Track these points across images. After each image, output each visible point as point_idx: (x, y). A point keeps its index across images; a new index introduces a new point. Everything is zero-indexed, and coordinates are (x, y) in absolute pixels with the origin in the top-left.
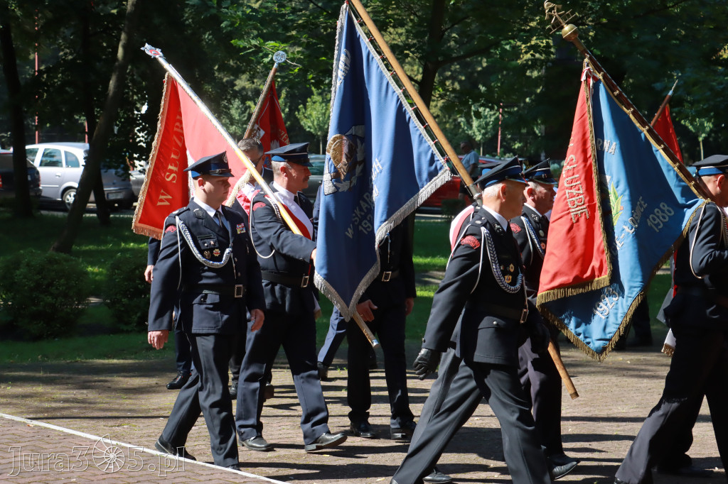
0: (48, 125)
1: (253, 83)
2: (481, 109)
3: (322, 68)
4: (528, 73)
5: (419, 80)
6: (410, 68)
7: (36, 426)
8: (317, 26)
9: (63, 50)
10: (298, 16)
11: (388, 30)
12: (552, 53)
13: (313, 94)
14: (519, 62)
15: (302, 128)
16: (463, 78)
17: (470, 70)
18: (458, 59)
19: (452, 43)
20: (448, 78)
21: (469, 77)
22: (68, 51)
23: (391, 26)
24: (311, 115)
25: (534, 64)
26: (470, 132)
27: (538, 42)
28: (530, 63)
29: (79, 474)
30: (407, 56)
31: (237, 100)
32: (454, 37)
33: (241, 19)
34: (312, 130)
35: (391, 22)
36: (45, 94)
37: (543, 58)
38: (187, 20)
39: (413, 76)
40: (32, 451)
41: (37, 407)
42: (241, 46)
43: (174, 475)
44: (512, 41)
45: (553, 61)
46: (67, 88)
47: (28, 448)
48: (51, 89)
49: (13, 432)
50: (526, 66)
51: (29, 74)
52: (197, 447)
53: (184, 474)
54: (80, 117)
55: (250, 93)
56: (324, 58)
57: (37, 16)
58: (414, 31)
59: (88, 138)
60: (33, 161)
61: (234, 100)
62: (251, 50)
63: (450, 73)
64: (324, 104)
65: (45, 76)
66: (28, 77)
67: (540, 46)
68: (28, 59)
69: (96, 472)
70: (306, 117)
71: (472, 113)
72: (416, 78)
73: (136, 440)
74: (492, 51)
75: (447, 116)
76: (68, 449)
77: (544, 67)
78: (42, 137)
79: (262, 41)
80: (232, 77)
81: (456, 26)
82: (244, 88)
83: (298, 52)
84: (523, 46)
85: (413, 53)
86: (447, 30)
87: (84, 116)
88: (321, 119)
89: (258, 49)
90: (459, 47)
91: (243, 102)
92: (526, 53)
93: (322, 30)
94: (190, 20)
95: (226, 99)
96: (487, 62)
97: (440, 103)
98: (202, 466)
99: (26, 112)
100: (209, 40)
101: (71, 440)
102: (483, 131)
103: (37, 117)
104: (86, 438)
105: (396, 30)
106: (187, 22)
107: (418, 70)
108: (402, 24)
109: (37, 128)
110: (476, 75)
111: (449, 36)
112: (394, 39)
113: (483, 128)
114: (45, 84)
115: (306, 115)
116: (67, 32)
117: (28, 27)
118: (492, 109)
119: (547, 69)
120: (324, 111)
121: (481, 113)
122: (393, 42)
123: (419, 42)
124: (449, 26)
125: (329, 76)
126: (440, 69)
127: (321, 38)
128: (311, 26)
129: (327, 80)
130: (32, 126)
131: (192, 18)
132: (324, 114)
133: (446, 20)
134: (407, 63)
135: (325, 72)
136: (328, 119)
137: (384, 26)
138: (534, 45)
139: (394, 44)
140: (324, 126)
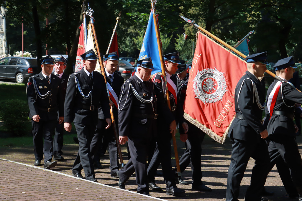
0: (51, 47)
1: (135, 30)
3: (164, 24)
4: (250, 26)
6: (201, 24)
7: (47, 171)
8: (162, 6)
9: (58, 17)
11: (192, 8)
12: (261, 17)
14: (247, 21)
16: (223, 28)
17: (225, 25)
18: (221, 20)
19: (218, 13)
20: (216, 28)
21: (225, 27)
22: (60, 17)
23: (193, 6)
25: (253, 22)
27: (255, 13)
28: (251, 21)
29: (64, 191)
30: (200, 19)
31: (128, 37)
32: (219, 11)
33: (130, 4)
35: (193, 5)
36: (50, 35)
37: (256, 19)
40: (45, 181)
42: (130, 16)
43: (103, 192)
44: (244, 12)
45: (261, 21)
46: (59, 32)
47: (44, 180)
48: (53, 33)
49: (38, 173)
50: (250, 23)
51: (44, 27)
53: (107, 192)
54: (64, 44)
55: (134, 34)
56: (165, 20)
57: (47, 3)
58: (202, 9)
59: (68, 53)
61: (127, 37)
62: (134, 17)
63: (217, 26)
64: (164, 39)
65: (50, 27)
66: (43, 28)
67: (256, 14)
68: (44, 20)
69: (71, 190)
74: (235, 16)
76: (60, 181)
78: (49, 52)
79: (139, 13)
80: (127, 28)
81: (220, 6)
82: (131, 32)
84: (248, 14)
85: (202, 17)
86: (216, 8)
87: (66, 44)
88: (163, 45)
89: (137, 17)
90: (221, 15)
91: (131, 38)
92: (250, 17)
93: (164, 8)
94: (110, 4)
95: (124, 37)
96: (233, 21)
98: (114, 188)
99: (43, 42)
100: (118, 12)
101: (61, 177)
103: (47, 44)
104: (67, 176)
105: (195, 8)
106: (108, 5)
107: (204, 25)
108: (197, 6)
109: (47, 49)
110: (228, 27)
111: (217, 10)
112: (194, 12)
114: (50, 31)
116: (59, 9)
117: (43, 7)
118: (234, 41)
119: (258, 24)
120: (164, 42)
121: (230, 43)
122: (194, 13)
123: (204, 13)
124: (217, 6)
125: (167, 27)
126: (213, 24)
127: (164, 11)
128: (159, 7)
129: (165, 29)
130: (45, 48)
131: (111, 3)
132: (164, 43)
133: (216, 4)
134: (199, 22)
135: (165, 26)
136: (166, 45)
137: (190, 6)
138: (253, 14)
139: (194, 14)
140: (164, 48)
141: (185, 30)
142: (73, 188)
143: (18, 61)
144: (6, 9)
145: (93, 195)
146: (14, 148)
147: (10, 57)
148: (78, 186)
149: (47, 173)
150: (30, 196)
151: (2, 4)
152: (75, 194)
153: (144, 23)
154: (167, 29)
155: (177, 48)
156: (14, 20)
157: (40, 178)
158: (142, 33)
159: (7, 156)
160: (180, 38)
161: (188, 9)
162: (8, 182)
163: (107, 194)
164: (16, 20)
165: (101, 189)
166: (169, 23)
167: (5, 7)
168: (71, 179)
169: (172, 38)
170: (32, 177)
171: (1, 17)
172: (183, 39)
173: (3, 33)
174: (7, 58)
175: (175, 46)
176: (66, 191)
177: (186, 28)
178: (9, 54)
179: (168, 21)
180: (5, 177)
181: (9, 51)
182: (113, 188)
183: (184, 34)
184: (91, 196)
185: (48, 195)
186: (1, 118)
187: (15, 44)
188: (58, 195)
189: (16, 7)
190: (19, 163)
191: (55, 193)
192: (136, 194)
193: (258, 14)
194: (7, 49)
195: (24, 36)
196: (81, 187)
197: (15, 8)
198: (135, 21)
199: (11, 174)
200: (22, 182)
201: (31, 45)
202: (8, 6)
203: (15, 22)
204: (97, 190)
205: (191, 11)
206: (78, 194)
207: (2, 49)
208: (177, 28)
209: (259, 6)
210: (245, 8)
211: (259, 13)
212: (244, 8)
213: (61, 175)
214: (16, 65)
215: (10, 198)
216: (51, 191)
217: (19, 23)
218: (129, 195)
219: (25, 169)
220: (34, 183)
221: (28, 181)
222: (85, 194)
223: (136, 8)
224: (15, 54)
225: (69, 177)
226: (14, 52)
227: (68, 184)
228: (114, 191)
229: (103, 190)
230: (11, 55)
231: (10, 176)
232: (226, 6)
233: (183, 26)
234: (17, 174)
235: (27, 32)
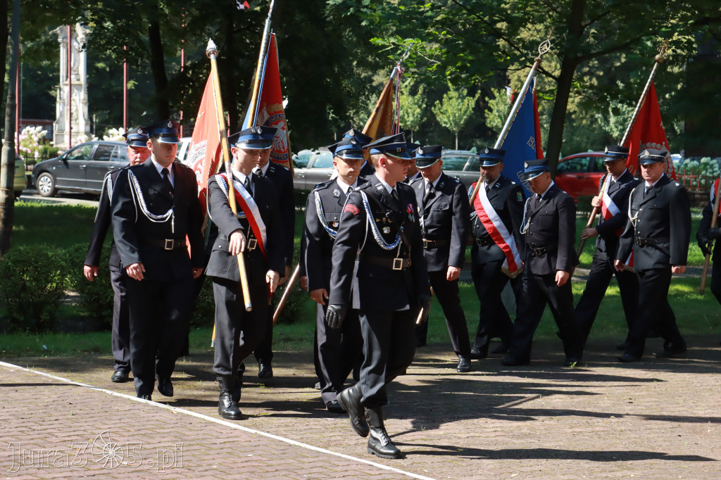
0: (192, 120)
2: (619, 106)
3: (459, 64)
4: (669, 69)
5: (556, 76)
6: (548, 63)
7: (179, 413)
8: (455, 23)
10: (437, 13)
11: (527, 26)
12: (695, 49)
13: (450, 90)
15: (437, 123)
16: (601, 73)
17: (608, 66)
18: (596, 56)
19: (591, 40)
20: (586, 74)
21: (607, 72)
23: (530, 23)
24: (447, 111)
25: (676, 59)
26: (607, 128)
27: (680, 37)
28: (671, 58)
29: (219, 461)
31: (374, 95)
32: (593, 33)
33: (381, 18)
34: (448, 126)
35: (530, 18)
36: (190, 90)
37: (684, 54)
38: (328, 16)
39: (550, 72)
40: (176, 437)
41: (179, 394)
42: (380, 44)
43: (311, 465)
44: (653, 37)
45: (694, 57)
47: (172, 434)
48: (197, 85)
49: (157, 418)
50: (667, 62)
52: (333, 438)
53: (320, 464)
56: (462, 55)
57: (184, 14)
58: (553, 27)
60: (178, 155)
61: (372, 95)
62: (389, 48)
63: (588, 69)
64: (460, 100)
65: (190, 72)
67: (682, 42)
68: (175, 55)
69: (236, 460)
70: (442, 113)
71: (610, 110)
72: (553, 74)
73: (274, 430)
74: (632, 46)
75: (584, 112)
76: (209, 437)
77: (685, 63)
78: (186, 131)
79: (400, 38)
80: (370, 73)
81: (596, 22)
82: (381, 84)
83: (436, 49)
86: (586, 25)
88: (457, 115)
89: (397, 47)
90: (598, 43)
93: (460, 27)
94: (331, 17)
95: (364, 94)
96: (625, 58)
97: (577, 100)
98: (339, 457)
99: (172, 107)
100: (350, 37)
101: (212, 428)
102: (620, 127)
103: (182, 112)
104: (226, 427)
105: (536, 26)
106: (328, 19)
107: (556, 66)
108: (541, 20)
109: (182, 122)
110: (614, 71)
111: (588, 32)
112: (532, 35)
113: (621, 124)
114: (190, 79)
115: (442, 111)
116: (212, 29)
117: (175, 24)
118: (630, 105)
119: (688, 64)
120: (460, 107)
121: (619, 109)
122: (531, 39)
123: (558, 38)
124: (589, 22)
125: (466, 73)
126: (579, 65)
127: (459, 34)
128: (449, 23)
129: (463, 76)
130: (177, 120)
131: (333, 15)
132: (460, 110)
133: (586, 16)
134: (545, 59)
135: (463, 69)
136: (464, 114)
137: (522, 22)
138: (676, 41)
139: (533, 40)
140: (460, 121)
141: (510, 80)
142: (241, 454)
143: (113, 151)
144: (88, 28)
145: (287, 473)
146: (104, 357)
147: (95, 142)
148: (253, 449)
149: (179, 417)
150: (140, 471)
151: (79, 18)
152: (246, 470)
153: (412, 63)
154: (467, 77)
155: (491, 121)
156: (105, 55)
157: (163, 428)
158: (406, 86)
159: (87, 375)
160: (497, 99)
161: (518, 29)
162: (89, 437)
163: (321, 470)
164: (110, 56)
165: (307, 457)
166: (470, 62)
167: (85, 24)
168: (235, 433)
169: (479, 97)
170: (144, 425)
171: (77, 47)
172: (506, 100)
173: (81, 85)
174: (88, 145)
175: (487, 118)
176: (224, 460)
177: (512, 73)
178: (93, 136)
179: (470, 58)
180: (82, 424)
181: (94, 127)
182: (335, 456)
183: (508, 89)
184: (284, 473)
185: (183, 470)
186: (74, 286)
187: (109, 111)
188: (206, 470)
189: (112, 25)
190: (116, 394)
191: (199, 466)
192: (390, 470)
193: (689, 42)
194: (89, 122)
195: (129, 91)
196: (260, 452)
197: (108, 26)
198: (391, 57)
199: (96, 419)
200: (122, 439)
201: (145, 113)
202: (92, 21)
203: (107, 59)
204: (299, 459)
205: (524, 34)
206: (253, 469)
207: (78, 124)
208: (491, 74)
209: (691, 22)
210: (656, 26)
211: (690, 37)
212: (653, 27)
213: (212, 422)
214: (108, 160)
215: (94, 475)
216: (188, 461)
217: (118, 62)
218: (372, 473)
219: (127, 407)
220: (150, 441)
221: (136, 437)
222: (269, 469)
223: (394, 25)
224: (108, 135)
225: (231, 429)
226: (104, 130)
227: (228, 445)
228: (337, 463)
229: (311, 460)
230: (97, 138)
231: (93, 423)
232: (610, 20)
233: (506, 70)
234: (110, 419)
235: (136, 83)
